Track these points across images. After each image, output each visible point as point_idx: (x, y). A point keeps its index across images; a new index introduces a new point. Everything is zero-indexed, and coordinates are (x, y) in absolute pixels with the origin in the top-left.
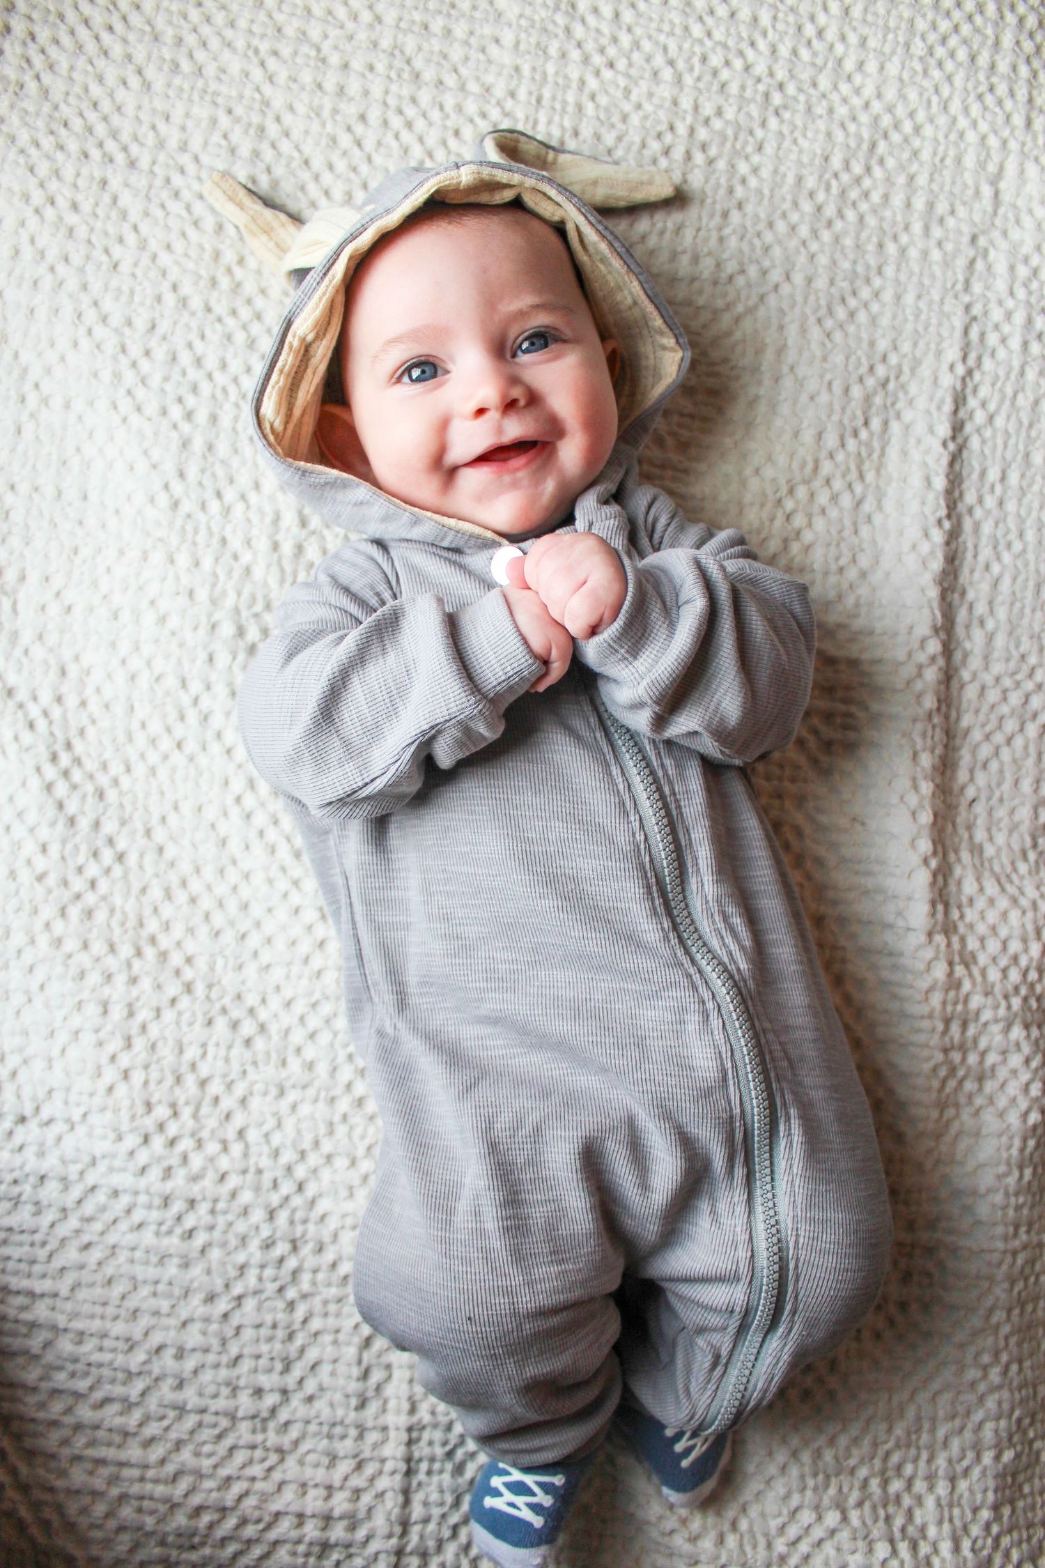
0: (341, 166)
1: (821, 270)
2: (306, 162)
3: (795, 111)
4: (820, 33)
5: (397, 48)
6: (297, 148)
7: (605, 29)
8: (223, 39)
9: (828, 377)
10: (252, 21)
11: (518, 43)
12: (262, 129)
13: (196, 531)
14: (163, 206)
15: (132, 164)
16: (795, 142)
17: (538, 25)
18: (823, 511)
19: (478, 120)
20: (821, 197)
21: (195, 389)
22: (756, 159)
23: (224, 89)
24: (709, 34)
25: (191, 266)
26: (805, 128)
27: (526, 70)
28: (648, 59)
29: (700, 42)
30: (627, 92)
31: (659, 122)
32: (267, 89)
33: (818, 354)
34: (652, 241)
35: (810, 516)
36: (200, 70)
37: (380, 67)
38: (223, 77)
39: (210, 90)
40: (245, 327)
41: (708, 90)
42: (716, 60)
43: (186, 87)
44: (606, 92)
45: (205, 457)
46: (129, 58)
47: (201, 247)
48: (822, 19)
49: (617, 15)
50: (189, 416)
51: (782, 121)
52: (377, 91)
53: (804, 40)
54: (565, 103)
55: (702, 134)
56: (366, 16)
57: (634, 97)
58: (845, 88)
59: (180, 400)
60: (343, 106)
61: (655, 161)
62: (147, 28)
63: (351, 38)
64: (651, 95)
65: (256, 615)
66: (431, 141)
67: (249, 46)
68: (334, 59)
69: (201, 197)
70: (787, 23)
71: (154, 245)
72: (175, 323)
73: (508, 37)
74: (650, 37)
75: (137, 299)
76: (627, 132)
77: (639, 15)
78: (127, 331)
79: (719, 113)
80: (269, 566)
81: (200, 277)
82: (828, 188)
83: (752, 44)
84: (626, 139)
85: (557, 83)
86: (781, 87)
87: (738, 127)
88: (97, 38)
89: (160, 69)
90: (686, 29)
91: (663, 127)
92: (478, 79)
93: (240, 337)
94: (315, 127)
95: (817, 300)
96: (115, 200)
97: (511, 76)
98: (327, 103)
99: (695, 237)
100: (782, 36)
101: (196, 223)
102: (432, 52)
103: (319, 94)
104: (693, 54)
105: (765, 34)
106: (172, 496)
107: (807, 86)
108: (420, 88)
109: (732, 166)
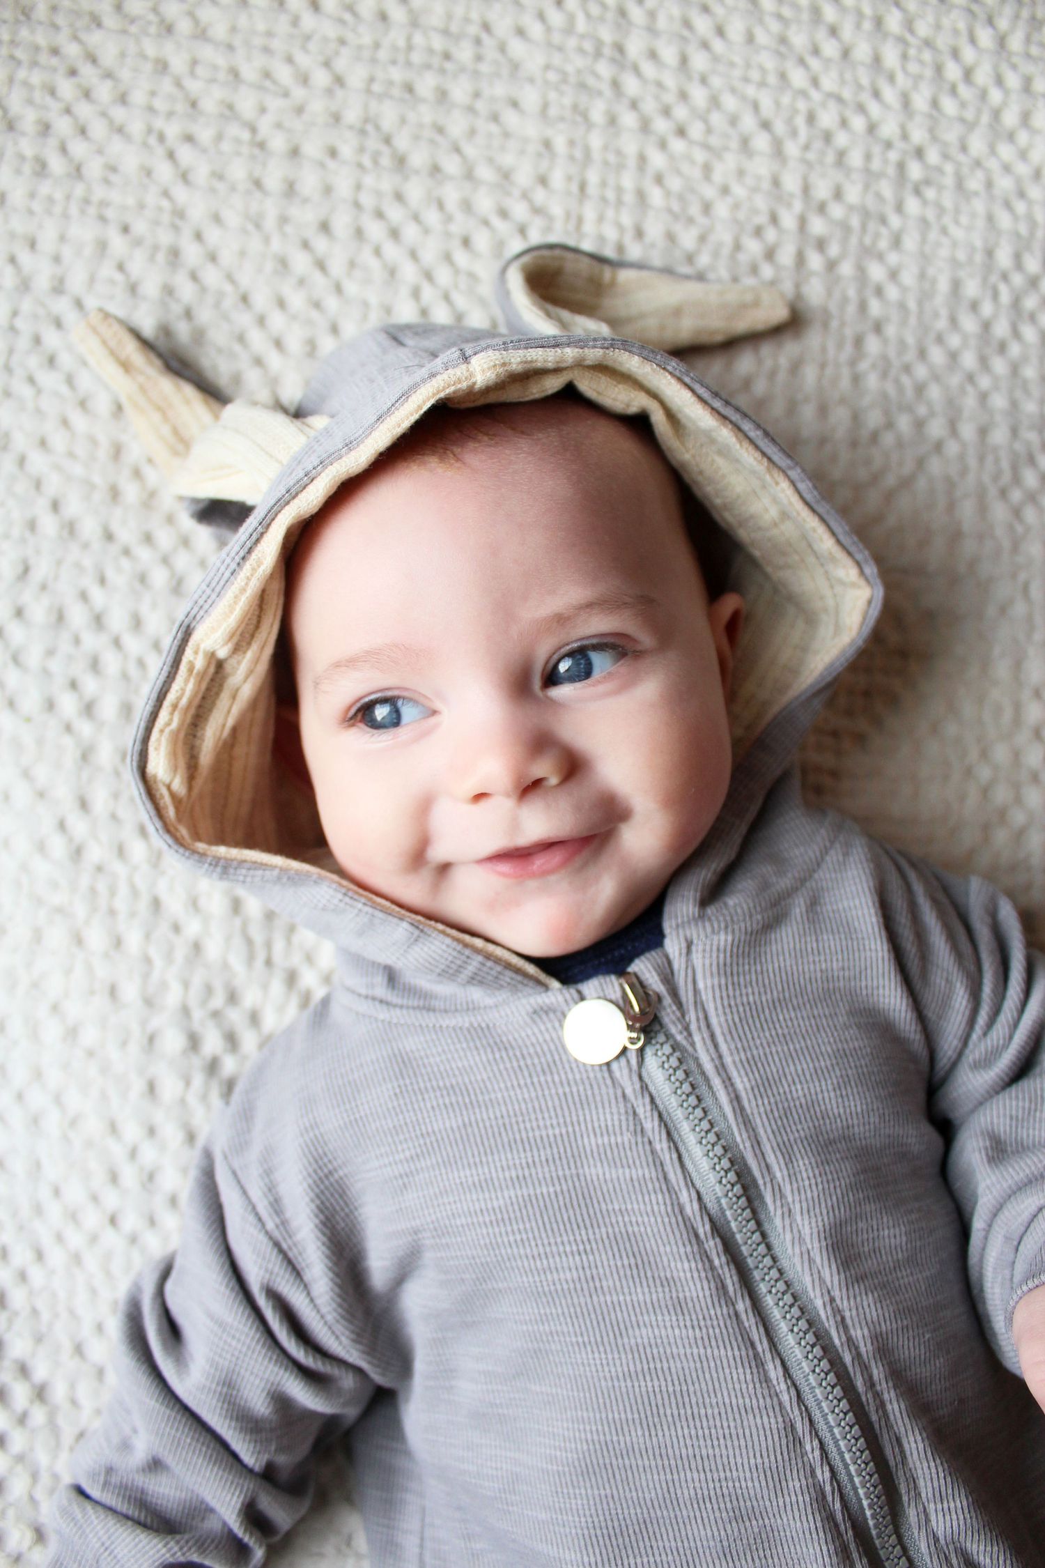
0: (296, 300)
1: (998, 418)
2: (245, 299)
3: (940, 188)
4: (968, 74)
5: (369, 122)
6: (230, 278)
7: (670, 81)
8: (112, 123)
10: (153, 94)
11: (545, 107)
12: (175, 254)
13: (113, 892)
14: (31, 380)
16: (944, 231)
17: (572, 79)
19: (497, 222)
20: (987, 309)
21: (95, 665)
22: (893, 258)
23: (115, 196)
24: (815, 82)
25: (78, 470)
26: (957, 211)
27: (560, 143)
28: (734, 121)
29: (803, 93)
30: (707, 169)
31: (754, 211)
32: (181, 194)
33: (1006, 544)
34: (760, 387)
35: (1017, 787)
36: (78, 169)
37: (346, 151)
38: (114, 178)
39: (95, 199)
40: (166, 560)
41: (821, 163)
42: (827, 119)
43: (59, 195)
44: (679, 172)
47: (93, 441)
48: (968, 54)
49: (684, 60)
50: (89, 709)
51: (925, 202)
52: (343, 186)
53: (947, 86)
54: (619, 190)
55: (817, 226)
56: (321, 78)
57: (717, 177)
58: (1006, 152)
59: (73, 685)
60: (295, 211)
61: (754, 270)
63: (300, 110)
64: (741, 173)
65: (216, 1015)
66: (429, 255)
67: (150, 131)
68: (278, 143)
69: (88, 366)
70: (921, 62)
72: (59, 563)
73: (530, 97)
74: (733, 91)
76: (711, 229)
77: (716, 59)
79: (838, 194)
80: (228, 939)
81: (92, 487)
82: (995, 295)
83: (876, 94)
84: (712, 238)
85: (606, 163)
86: (919, 153)
87: (866, 214)
89: (18, 172)
90: (783, 76)
91: (762, 219)
92: (490, 161)
93: (159, 577)
94: (255, 245)
95: (997, 461)
97: (539, 155)
98: (271, 209)
99: (820, 379)
100: (918, 78)
101: (83, 404)
102: (421, 126)
103: (258, 195)
104: (795, 111)
105: (891, 78)
106: (71, 840)
107: (954, 151)
108: (406, 178)
109: (861, 271)
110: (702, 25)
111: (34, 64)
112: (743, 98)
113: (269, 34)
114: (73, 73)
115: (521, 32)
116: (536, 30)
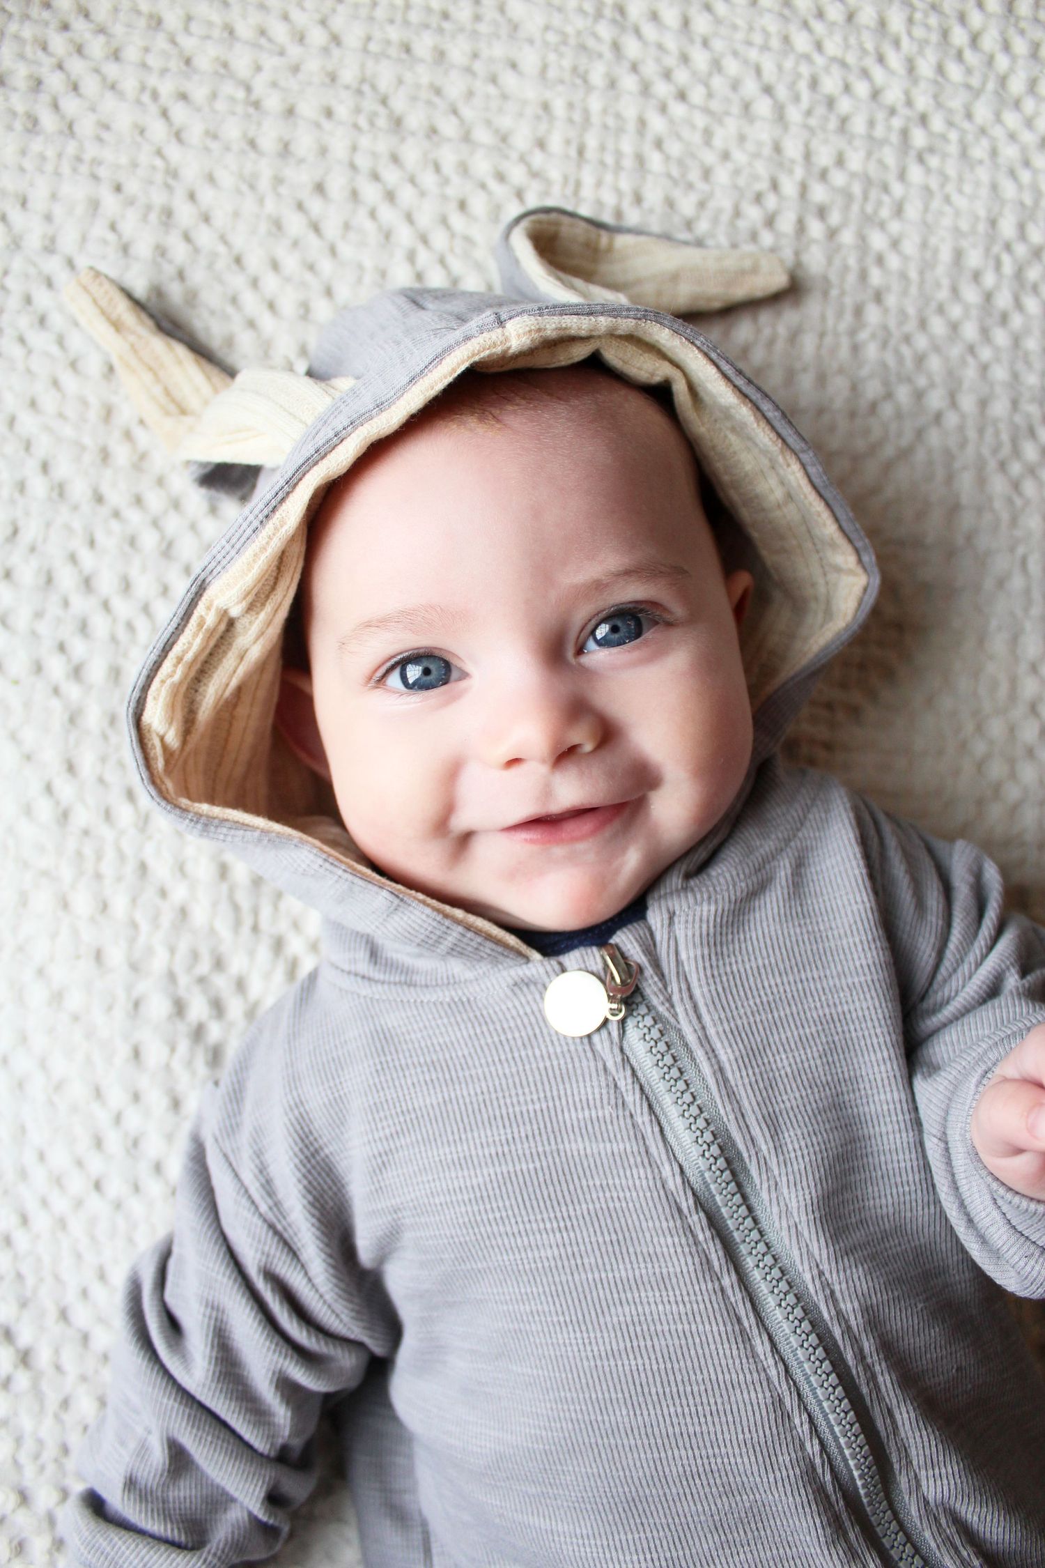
0: (291, 263)
1: (998, 390)
2: (238, 260)
3: (944, 156)
4: (975, 40)
5: (365, 82)
6: (223, 239)
7: (671, 43)
8: (104, 79)
9: (1021, 549)
10: (147, 50)
11: (544, 69)
12: (168, 214)
13: (99, 857)
14: (22, 340)
16: (947, 199)
17: (572, 41)
19: (493, 185)
20: (989, 279)
21: (83, 628)
22: (895, 227)
23: (108, 154)
24: (819, 46)
26: (961, 179)
27: (559, 107)
28: (735, 85)
29: (807, 58)
30: (708, 134)
31: (755, 177)
32: (174, 153)
33: (1005, 516)
34: (758, 356)
35: (1012, 762)
36: (71, 126)
37: (342, 111)
38: (106, 135)
39: (87, 157)
40: (155, 523)
41: (824, 129)
42: (830, 84)
43: (50, 153)
44: (679, 137)
45: (105, 737)
47: (85, 403)
48: (976, 19)
49: (686, 22)
50: (77, 672)
51: (928, 171)
52: (339, 147)
53: (953, 52)
54: (619, 154)
55: (819, 193)
56: (317, 36)
57: (718, 142)
58: (1012, 119)
59: (62, 648)
60: (290, 172)
61: (754, 237)
63: (296, 69)
64: (742, 138)
65: (202, 980)
66: (425, 218)
67: (143, 88)
68: (273, 102)
69: (80, 328)
70: (927, 27)
71: (10, 403)
72: (48, 525)
73: (529, 59)
74: (735, 54)
76: (711, 195)
77: (718, 21)
79: (840, 161)
80: (215, 904)
81: (83, 448)
82: (998, 265)
83: (881, 59)
84: (712, 205)
85: (605, 127)
86: (923, 120)
87: (868, 182)
90: (786, 40)
91: (763, 185)
92: (488, 123)
93: (149, 540)
94: (249, 205)
95: (997, 433)
97: (538, 118)
98: (265, 169)
99: (819, 347)
100: (923, 43)
101: (73, 365)
102: (418, 86)
103: (252, 155)
104: (799, 76)
105: (897, 43)
106: (58, 803)
107: (958, 118)
108: (403, 140)
109: (862, 239)
111: (26, 17)
112: (746, 62)
114: (65, 27)
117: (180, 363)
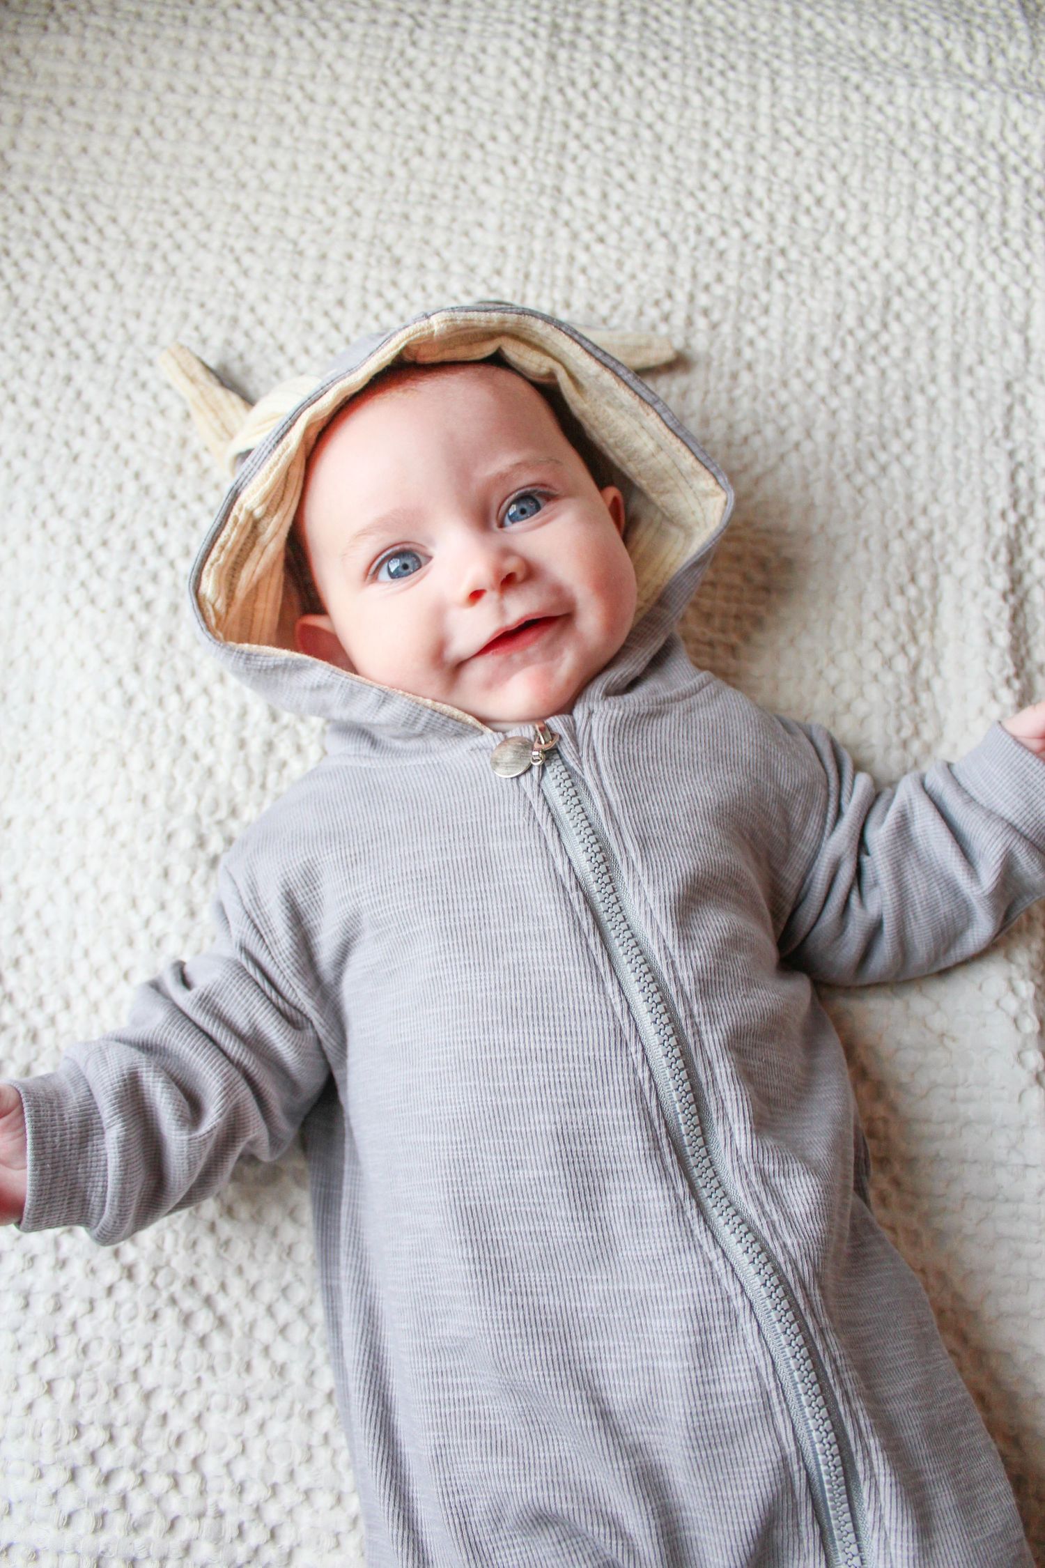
0: (317, 349)
1: (844, 426)
2: (281, 348)
3: (799, 275)
6: (272, 335)
7: (593, 209)
8: (199, 242)
9: (864, 533)
10: (229, 224)
11: (502, 225)
12: (235, 320)
13: (152, 730)
14: (128, 397)
15: (99, 360)
16: (803, 303)
17: (522, 209)
18: (875, 678)
20: (837, 354)
21: (155, 578)
22: (763, 321)
23: (197, 286)
24: (702, 208)
25: (155, 453)
26: (812, 290)
27: (512, 249)
28: (640, 233)
29: (694, 215)
30: (620, 265)
31: (655, 290)
32: (242, 284)
33: (850, 511)
36: (173, 270)
37: (359, 256)
38: (197, 275)
39: (183, 287)
41: (706, 258)
42: (711, 231)
43: (159, 286)
44: (598, 265)
45: (163, 649)
46: (102, 264)
47: (168, 436)
48: (819, 189)
49: (605, 196)
51: (787, 284)
52: (355, 277)
54: (554, 277)
55: (703, 300)
56: (345, 212)
57: (628, 268)
58: (850, 251)
59: (138, 590)
60: (320, 293)
61: (654, 328)
62: (123, 238)
63: (328, 231)
64: (645, 266)
65: (220, 823)
67: (224, 245)
68: (312, 252)
69: (169, 387)
70: (783, 195)
71: (116, 435)
72: (136, 512)
73: (492, 221)
74: (640, 213)
75: (96, 489)
76: (622, 302)
77: (628, 194)
78: (84, 522)
79: (719, 279)
80: (234, 766)
81: (164, 464)
82: (843, 345)
83: (749, 214)
84: (622, 309)
85: (545, 260)
86: (783, 252)
87: (741, 292)
88: (72, 249)
89: (133, 272)
90: (678, 204)
91: (661, 295)
92: (461, 260)
94: (291, 314)
95: (844, 455)
96: (79, 394)
97: (496, 256)
98: (304, 292)
99: (703, 400)
100: (779, 206)
101: (163, 412)
102: (413, 239)
103: (295, 283)
104: (687, 226)
105: (760, 204)
106: (125, 693)
107: (810, 250)
108: (400, 272)
109: (738, 330)
110: (619, 174)
111: (151, 209)
113: (311, 186)
114: (176, 213)
115: (487, 181)
116: (498, 179)
117: (233, 406)
